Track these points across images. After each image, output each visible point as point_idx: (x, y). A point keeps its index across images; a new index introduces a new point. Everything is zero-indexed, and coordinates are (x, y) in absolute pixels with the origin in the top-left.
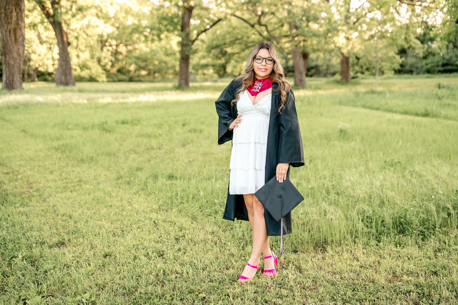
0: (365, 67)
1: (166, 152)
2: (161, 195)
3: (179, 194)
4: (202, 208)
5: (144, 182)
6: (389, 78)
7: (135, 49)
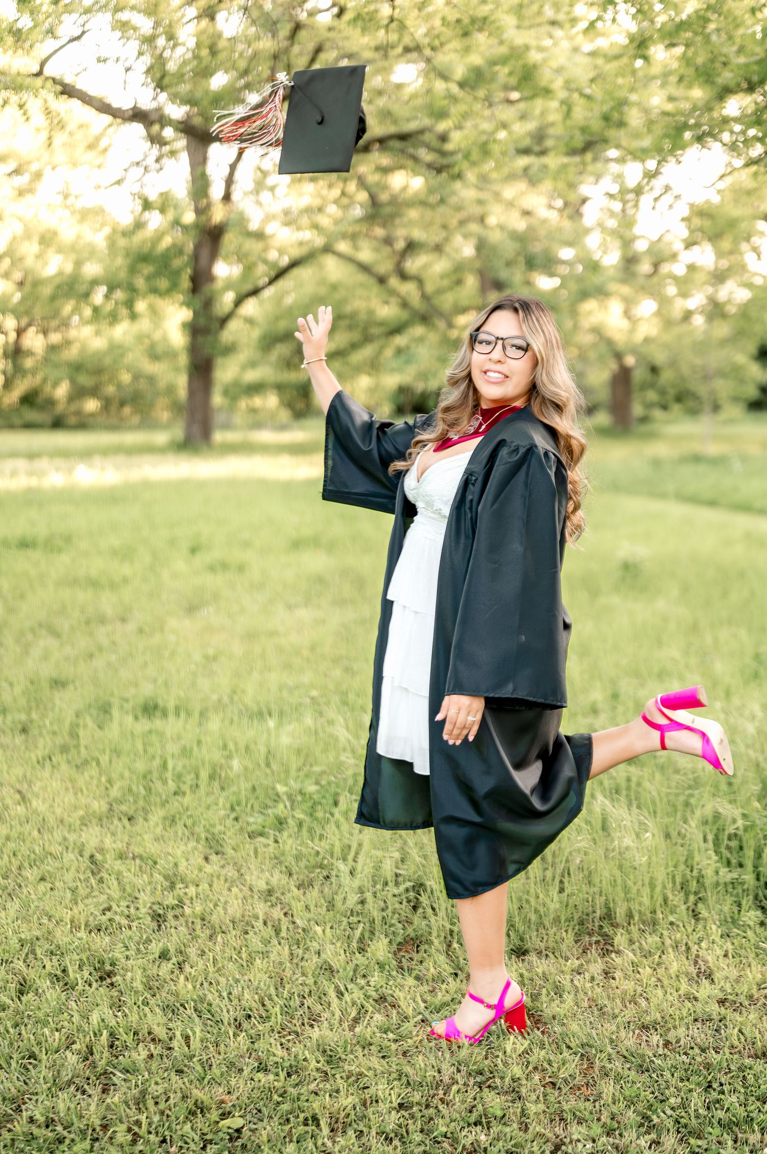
0: (672, 392)
1: (141, 631)
2: (119, 766)
3: (170, 765)
4: (237, 808)
5: (71, 725)
6: (731, 421)
7: (68, 343)
